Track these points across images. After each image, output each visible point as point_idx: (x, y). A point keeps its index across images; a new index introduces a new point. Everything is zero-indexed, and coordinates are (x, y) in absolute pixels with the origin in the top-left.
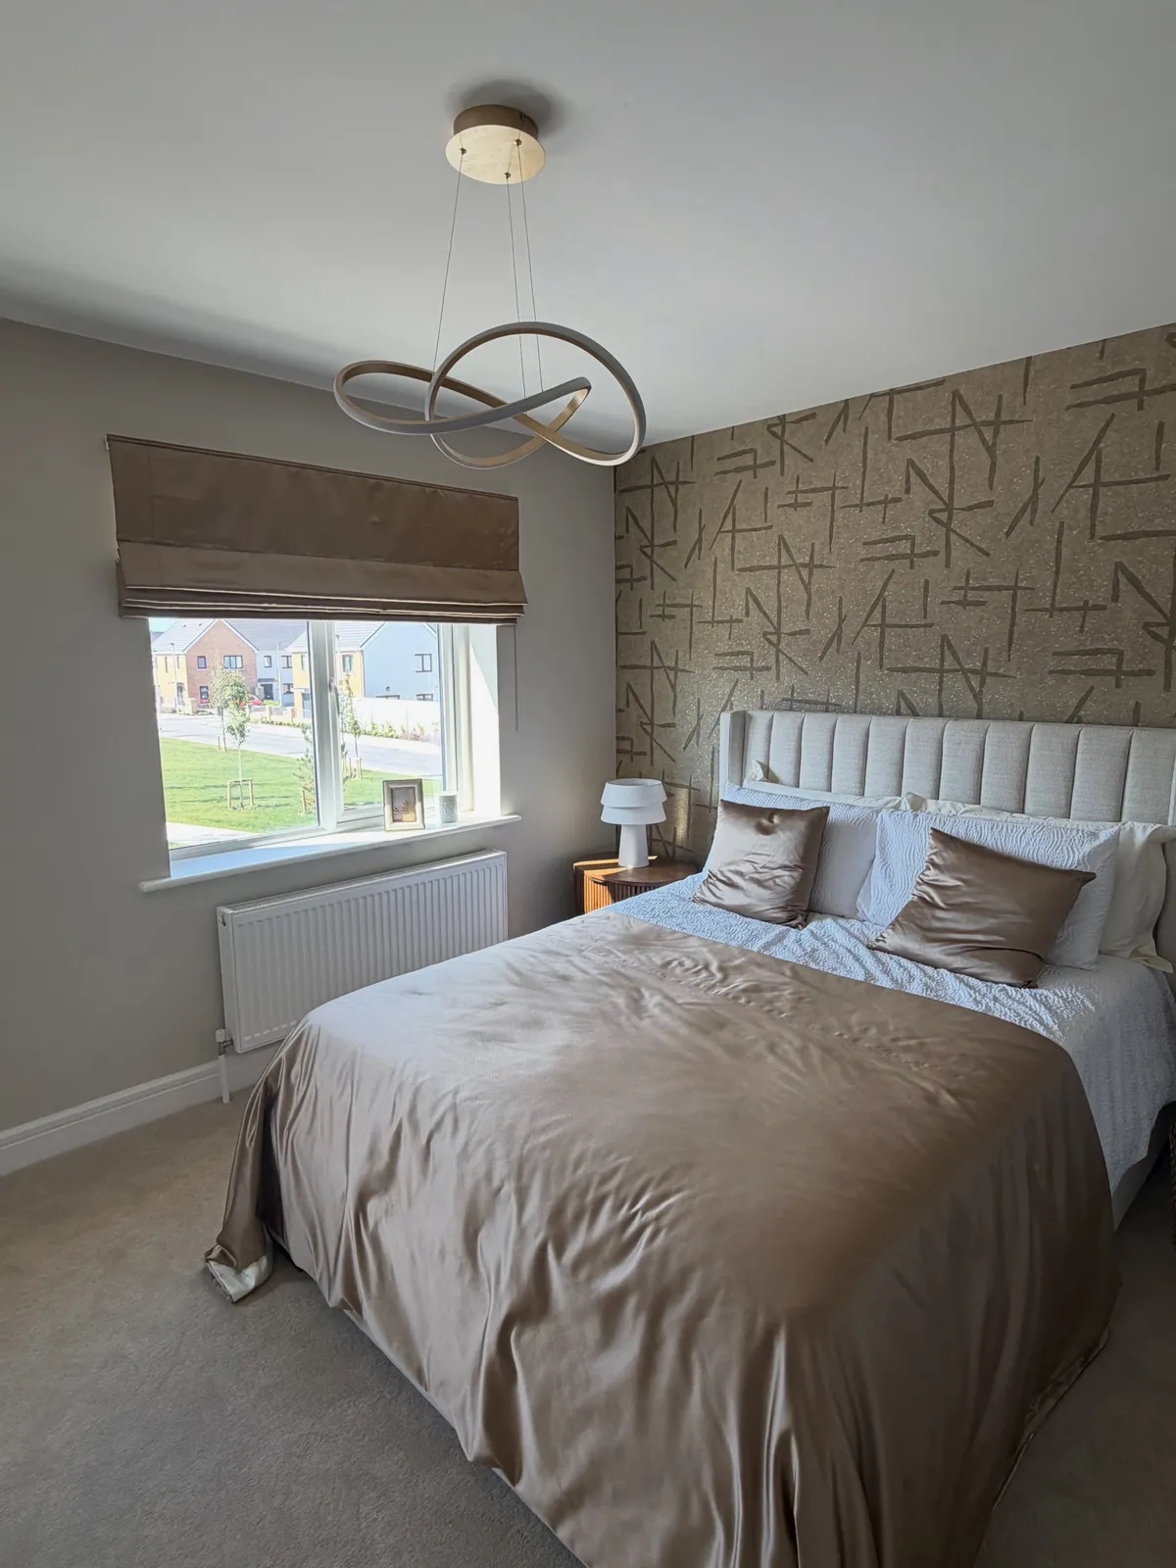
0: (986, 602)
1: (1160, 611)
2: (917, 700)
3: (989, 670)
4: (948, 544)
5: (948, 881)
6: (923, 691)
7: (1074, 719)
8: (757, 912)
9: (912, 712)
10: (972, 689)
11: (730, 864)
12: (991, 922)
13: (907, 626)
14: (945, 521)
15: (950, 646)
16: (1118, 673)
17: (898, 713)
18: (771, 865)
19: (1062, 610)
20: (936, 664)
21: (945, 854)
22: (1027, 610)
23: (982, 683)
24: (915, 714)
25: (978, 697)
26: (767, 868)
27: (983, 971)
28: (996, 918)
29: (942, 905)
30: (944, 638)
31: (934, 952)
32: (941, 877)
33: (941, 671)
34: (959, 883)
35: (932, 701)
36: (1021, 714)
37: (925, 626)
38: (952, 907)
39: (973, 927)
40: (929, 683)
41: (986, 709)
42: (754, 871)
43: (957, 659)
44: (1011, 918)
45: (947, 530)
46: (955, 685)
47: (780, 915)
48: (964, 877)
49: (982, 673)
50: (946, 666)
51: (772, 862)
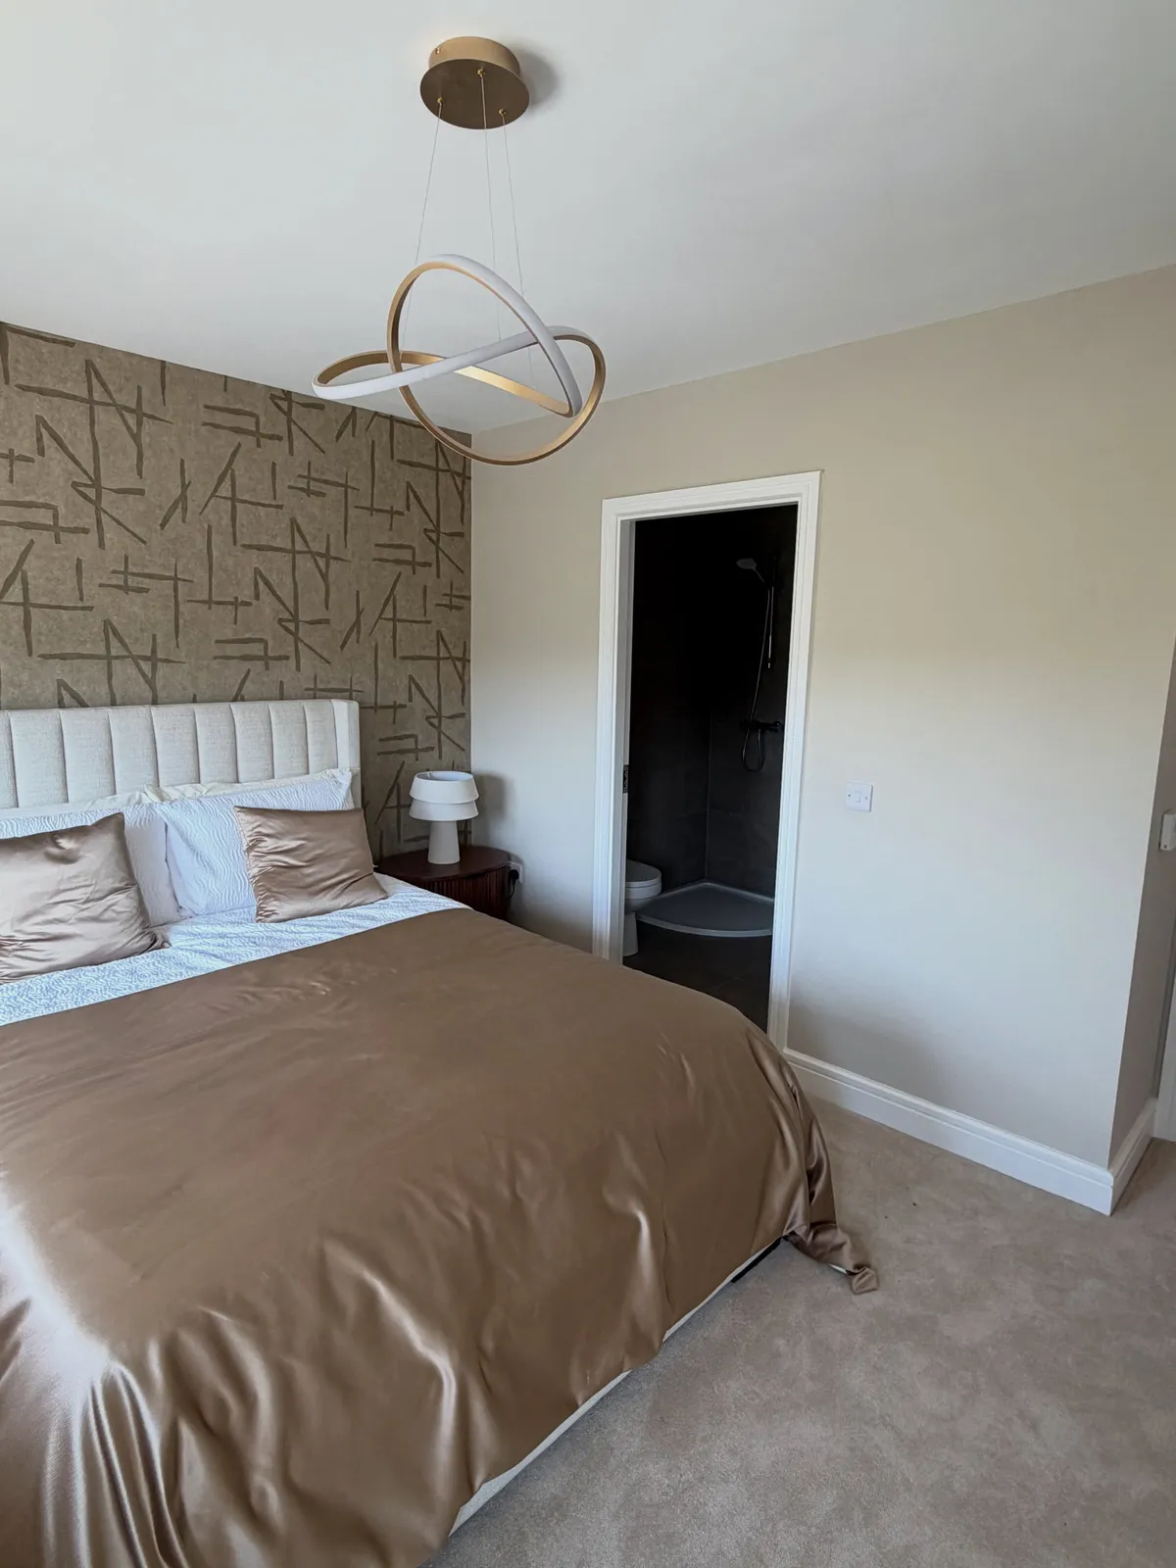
0: (149, 590)
1: (288, 610)
2: (81, 690)
3: (159, 657)
4: (99, 522)
5: (290, 844)
6: (87, 678)
7: (238, 698)
8: (114, 952)
9: (80, 704)
10: (144, 675)
11: (27, 917)
12: (343, 862)
13: (60, 607)
14: (94, 498)
15: (115, 633)
16: (265, 659)
17: (61, 705)
18: (97, 895)
19: (219, 603)
20: (102, 651)
21: (271, 824)
22: (189, 601)
23: (154, 669)
24: (83, 705)
25: (151, 683)
26: (93, 900)
27: (362, 899)
28: (346, 857)
29: (301, 864)
30: (107, 623)
31: (324, 901)
32: (281, 843)
33: (109, 658)
34: (303, 842)
35: (104, 690)
36: (195, 696)
37: (83, 608)
38: (312, 862)
39: (333, 872)
40: (96, 669)
41: (161, 694)
42: (77, 910)
43: (125, 645)
44: (352, 853)
45: (97, 509)
46: (124, 671)
47: (143, 942)
48: (302, 836)
49: (153, 659)
50: (113, 652)
51: (97, 891)
